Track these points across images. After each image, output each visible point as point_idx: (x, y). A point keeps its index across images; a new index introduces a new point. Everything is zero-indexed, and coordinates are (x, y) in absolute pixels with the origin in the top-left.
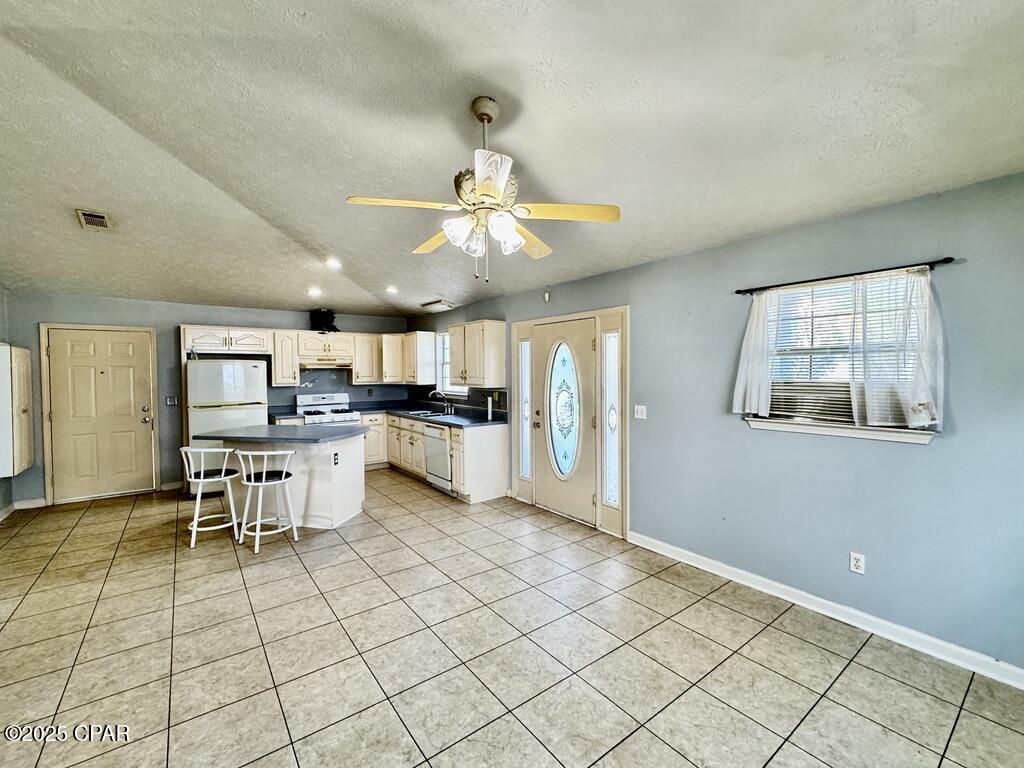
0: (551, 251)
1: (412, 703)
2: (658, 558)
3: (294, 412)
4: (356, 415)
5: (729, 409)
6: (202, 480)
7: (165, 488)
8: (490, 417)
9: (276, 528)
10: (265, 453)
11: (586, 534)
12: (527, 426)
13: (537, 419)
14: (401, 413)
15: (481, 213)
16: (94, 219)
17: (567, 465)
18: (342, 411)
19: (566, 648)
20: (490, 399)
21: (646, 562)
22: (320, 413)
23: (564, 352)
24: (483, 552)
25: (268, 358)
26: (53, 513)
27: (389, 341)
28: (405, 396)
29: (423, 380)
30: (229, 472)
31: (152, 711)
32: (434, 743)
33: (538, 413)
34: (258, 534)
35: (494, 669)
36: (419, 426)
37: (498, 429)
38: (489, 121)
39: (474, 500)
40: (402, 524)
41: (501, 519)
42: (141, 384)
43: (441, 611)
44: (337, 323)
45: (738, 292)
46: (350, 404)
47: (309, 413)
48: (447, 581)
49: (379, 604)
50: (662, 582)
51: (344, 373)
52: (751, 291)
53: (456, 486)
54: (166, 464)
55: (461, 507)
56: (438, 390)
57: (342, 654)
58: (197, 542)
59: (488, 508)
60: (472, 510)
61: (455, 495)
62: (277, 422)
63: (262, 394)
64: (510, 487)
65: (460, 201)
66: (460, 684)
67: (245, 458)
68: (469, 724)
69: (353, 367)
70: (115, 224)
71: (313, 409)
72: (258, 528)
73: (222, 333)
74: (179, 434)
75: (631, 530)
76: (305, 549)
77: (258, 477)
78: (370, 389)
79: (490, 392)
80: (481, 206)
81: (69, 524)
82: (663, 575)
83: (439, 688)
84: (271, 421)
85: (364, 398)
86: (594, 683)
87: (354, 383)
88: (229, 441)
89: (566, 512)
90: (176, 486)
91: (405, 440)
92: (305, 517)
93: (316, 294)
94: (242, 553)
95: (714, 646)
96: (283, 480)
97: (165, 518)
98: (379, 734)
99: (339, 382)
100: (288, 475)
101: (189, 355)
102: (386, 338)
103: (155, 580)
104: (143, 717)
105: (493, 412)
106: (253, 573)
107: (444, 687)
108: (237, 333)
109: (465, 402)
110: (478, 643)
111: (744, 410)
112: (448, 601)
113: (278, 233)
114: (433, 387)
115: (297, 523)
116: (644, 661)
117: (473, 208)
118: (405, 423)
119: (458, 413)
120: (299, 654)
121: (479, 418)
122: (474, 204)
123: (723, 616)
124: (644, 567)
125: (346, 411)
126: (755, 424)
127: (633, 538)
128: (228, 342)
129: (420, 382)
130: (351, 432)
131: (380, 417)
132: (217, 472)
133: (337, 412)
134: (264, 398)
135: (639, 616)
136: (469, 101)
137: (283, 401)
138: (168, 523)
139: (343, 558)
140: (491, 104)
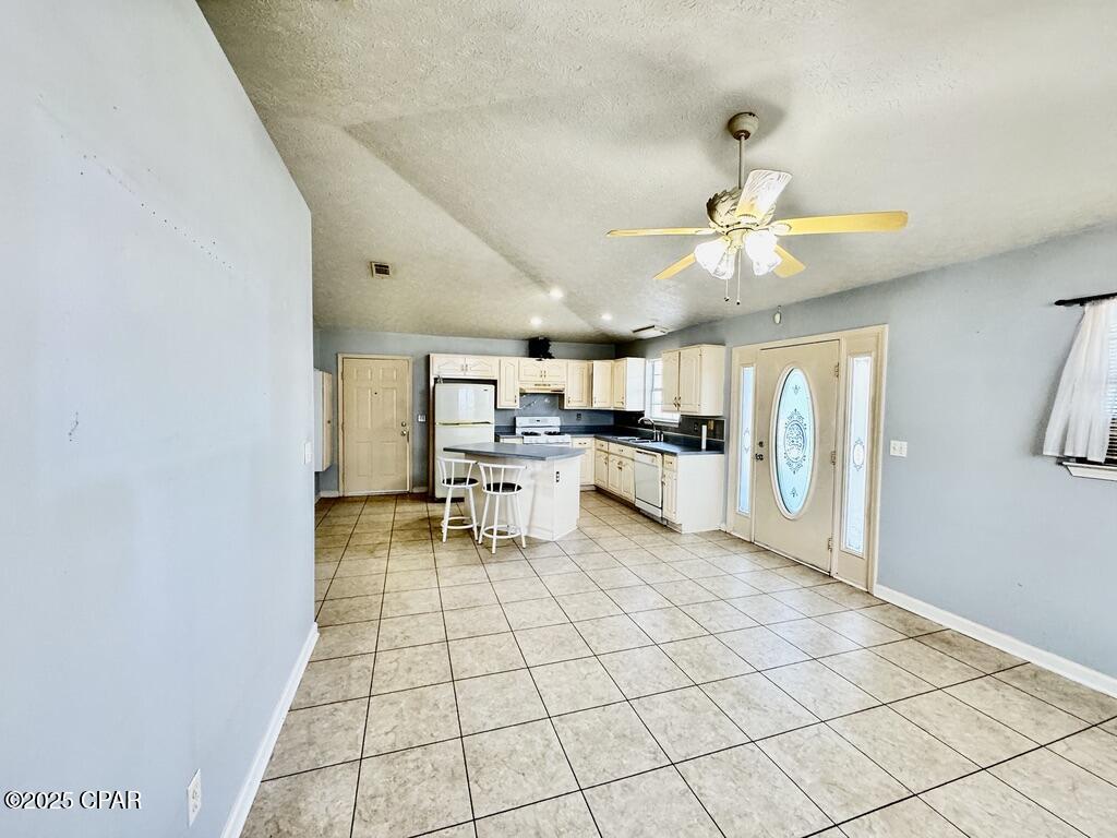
0: (804, 268)
1: (651, 710)
2: (918, 621)
3: (514, 433)
4: (567, 437)
5: (1037, 449)
6: (452, 486)
7: (416, 491)
8: (704, 447)
9: (506, 534)
10: (503, 467)
11: (818, 580)
12: (747, 459)
13: (759, 451)
14: (610, 437)
15: (736, 235)
16: (382, 269)
17: (796, 505)
18: (554, 434)
19: (810, 695)
20: (704, 427)
21: (904, 622)
22: (536, 434)
23: (798, 378)
24: (703, 582)
25: (494, 382)
26: (344, 502)
27: (601, 367)
28: (611, 421)
29: (631, 406)
30: (472, 481)
31: (439, 666)
32: (678, 751)
33: (761, 444)
34: (495, 537)
35: (730, 698)
36: (628, 451)
37: (713, 459)
38: (746, 138)
39: (685, 529)
40: (616, 544)
41: (718, 552)
42: (401, 404)
43: (666, 631)
44: (551, 350)
45: (1059, 303)
46: (561, 427)
47: (526, 434)
48: (667, 604)
49: (606, 615)
50: (926, 648)
51: (557, 397)
52: (1082, 301)
53: (667, 514)
54: (417, 472)
55: (673, 535)
56: (646, 416)
57: (580, 652)
58: (447, 537)
59: (701, 540)
60: (683, 539)
61: (665, 523)
62: (501, 441)
63: (490, 416)
64: (725, 521)
65: (712, 224)
66: (696, 703)
67: (487, 469)
68: (712, 743)
69: (565, 392)
70: (394, 272)
71: (529, 430)
72: (495, 533)
73: (460, 360)
74: (425, 446)
75: (879, 582)
76: (532, 556)
77: (496, 487)
78: (579, 413)
79: (705, 420)
80: (738, 226)
81: (355, 512)
82: (927, 640)
83: (675, 702)
84: (497, 439)
85: (573, 422)
86: (847, 736)
87: (566, 408)
88: (469, 454)
89: (792, 553)
90: (422, 490)
91: (614, 465)
92: (529, 528)
93: (537, 325)
94: (483, 552)
95: (1009, 732)
96: (516, 492)
97: (421, 515)
98: (625, 729)
99: (551, 406)
100: (519, 488)
101: (436, 379)
102: (596, 363)
103: (423, 564)
104: (434, 668)
105: (707, 441)
106: (493, 569)
107: (680, 703)
108: (471, 360)
109: (675, 430)
110: (709, 670)
111: (1063, 451)
112: (672, 623)
113: (513, 269)
114: (641, 414)
115: (524, 533)
116: (909, 729)
117: (726, 230)
118: (614, 447)
119: (667, 440)
120: (543, 645)
121: (692, 445)
122: (728, 226)
123: (1021, 702)
124: (900, 627)
125: (559, 434)
126: (1079, 471)
127: (880, 591)
128: (465, 368)
129: (629, 408)
130: (563, 452)
131: (589, 441)
132: (464, 480)
133: (550, 434)
134: (492, 420)
135: (897, 679)
136: (724, 120)
137: (507, 423)
138: (422, 520)
139: (566, 568)
140: (750, 119)
